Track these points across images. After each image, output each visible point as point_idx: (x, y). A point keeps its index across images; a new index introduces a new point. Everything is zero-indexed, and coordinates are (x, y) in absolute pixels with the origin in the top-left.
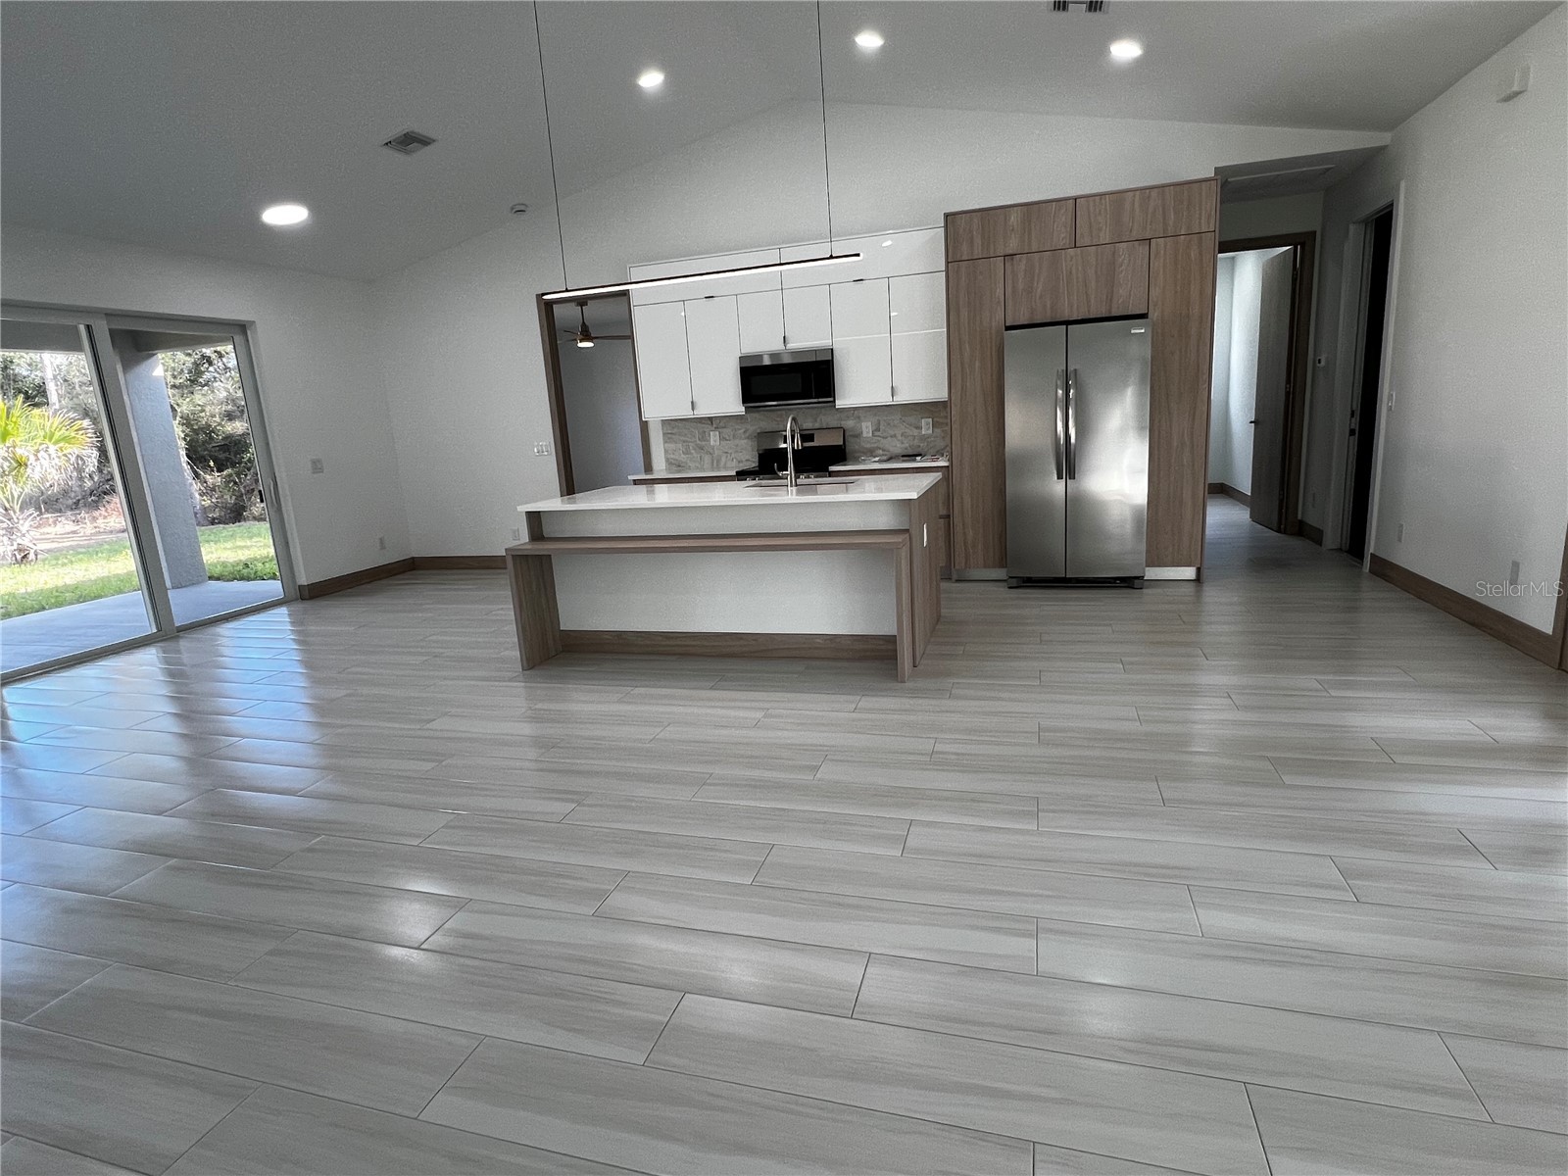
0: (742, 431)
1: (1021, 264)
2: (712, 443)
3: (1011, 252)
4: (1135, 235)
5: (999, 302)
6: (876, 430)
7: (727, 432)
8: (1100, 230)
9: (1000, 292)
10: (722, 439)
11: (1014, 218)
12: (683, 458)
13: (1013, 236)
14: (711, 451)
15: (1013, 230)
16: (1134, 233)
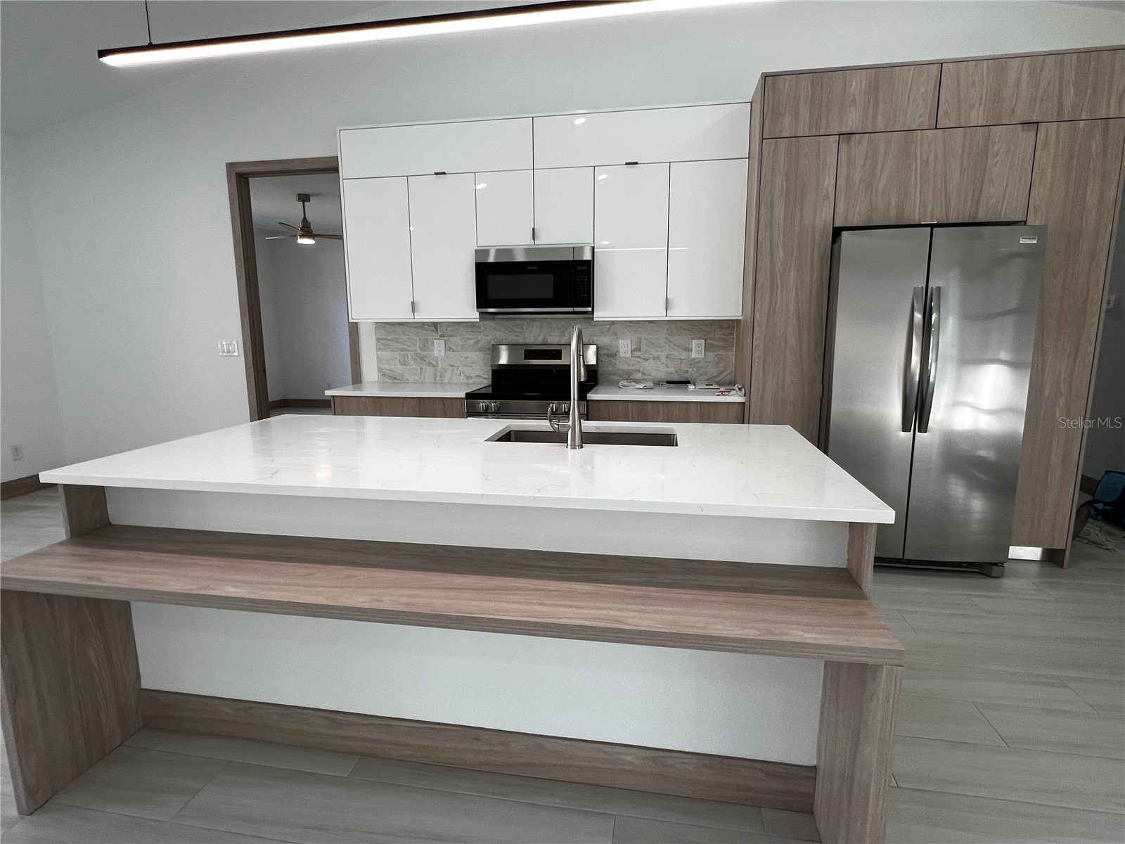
0: (472, 342)
1: (860, 148)
2: (436, 353)
3: (848, 130)
4: (1020, 115)
5: (827, 195)
6: (635, 350)
7: (456, 340)
8: (972, 107)
9: (829, 182)
10: (448, 349)
11: (856, 86)
12: (399, 369)
13: (852, 109)
14: (434, 363)
15: (854, 101)
16: (1018, 113)
